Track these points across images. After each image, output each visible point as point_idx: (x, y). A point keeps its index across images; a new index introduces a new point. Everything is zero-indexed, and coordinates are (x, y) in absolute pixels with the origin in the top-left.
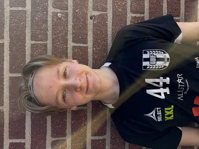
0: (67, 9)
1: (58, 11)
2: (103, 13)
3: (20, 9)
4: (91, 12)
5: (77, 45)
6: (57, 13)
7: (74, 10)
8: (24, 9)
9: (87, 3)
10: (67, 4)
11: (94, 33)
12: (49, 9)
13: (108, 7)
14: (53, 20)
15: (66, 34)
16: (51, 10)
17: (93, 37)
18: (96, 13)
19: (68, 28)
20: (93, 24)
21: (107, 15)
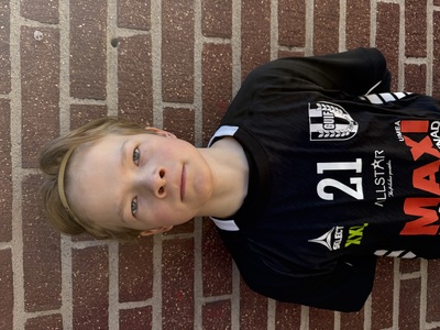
0: (57, 22)
1: (36, 24)
2: (141, 32)
4: (113, 31)
5: (82, 102)
6: (33, 29)
7: (73, 24)
9: (105, 11)
10: (56, 10)
11: (120, 77)
12: (12, 20)
13: (152, 20)
14: (22, 46)
15: (56, 78)
16: (17, 21)
17: (119, 85)
18: (126, 33)
19: (59, 64)
20: (119, 56)
21: (149, 38)
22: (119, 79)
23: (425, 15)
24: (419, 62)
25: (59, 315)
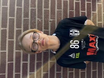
0: (42, 19)
1: (39, 19)
3: (27, 18)
4: (50, 20)
5: (45, 30)
6: (39, 20)
7: (44, 19)
8: (28, 18)
10: (42, 17)
13: (56, 18)
14: (38, 22)
15: (42, 27)
16: (37, 19)
18: (52, 20)
19: (42, 25)
20: (51, 23)
21: (55, 20)
22: (51, 27)
23: (101, 14)
24: (100, 22)
25: (41, 62)
